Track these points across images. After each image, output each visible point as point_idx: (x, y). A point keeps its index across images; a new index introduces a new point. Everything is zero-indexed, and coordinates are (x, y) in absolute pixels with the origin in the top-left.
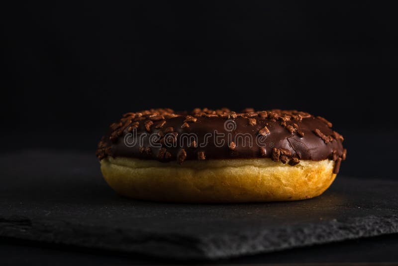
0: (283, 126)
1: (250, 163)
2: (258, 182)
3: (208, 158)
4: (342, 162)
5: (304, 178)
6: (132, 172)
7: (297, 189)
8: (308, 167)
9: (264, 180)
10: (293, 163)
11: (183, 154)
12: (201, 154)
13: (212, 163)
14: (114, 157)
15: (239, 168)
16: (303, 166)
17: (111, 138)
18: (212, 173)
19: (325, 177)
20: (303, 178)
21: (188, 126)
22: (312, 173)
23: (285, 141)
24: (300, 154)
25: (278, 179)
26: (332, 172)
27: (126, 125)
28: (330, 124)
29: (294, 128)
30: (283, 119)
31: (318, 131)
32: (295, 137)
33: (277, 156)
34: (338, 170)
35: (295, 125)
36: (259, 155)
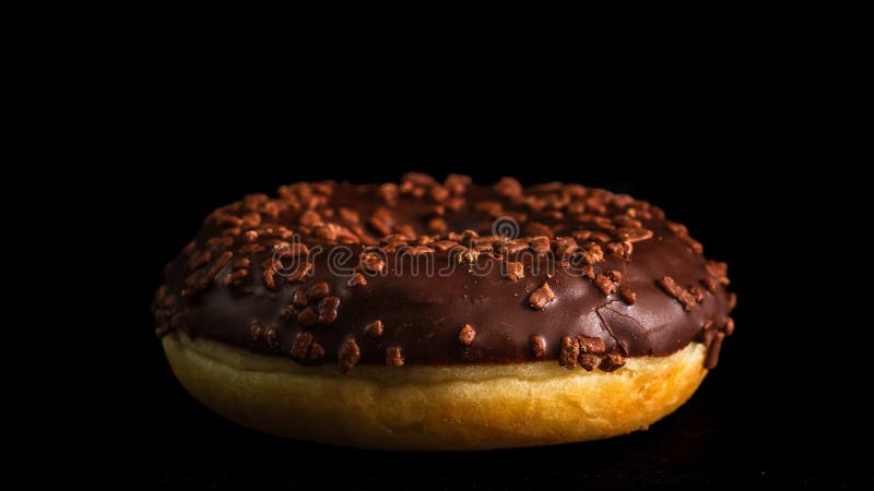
0: (586, 278)
1: (510, 373)
2: (528, 413)
3: (410, 360)
4: (725, 339)
5: (635, 396)
6: (233, 379)
7: (618, 419)
8: (644, 371)
9: (542, 408)
10: (608, 366)
11: (353, 350)
12: (394, 353)
13: (418, 372)
14: (193, 336)
15: (482, 384)
16: (631, 371)
17: (183, 292)
18: (420, 395)
19: (685, 383)
20: (632, 396)
21: (363, 281)
22: (654, 382)
23: (593, 315)
24: (626, 344)
25: (576, 405)
26: (700, 367)
27: (220, 262)
28: (698, 246)
29: (613, 281)
30: (589, 258)
31: (669, 282)
32: (616, 304)
33: (572, 357)
34: (715, 362)
35: (617, 273)
36: (529, 354)
